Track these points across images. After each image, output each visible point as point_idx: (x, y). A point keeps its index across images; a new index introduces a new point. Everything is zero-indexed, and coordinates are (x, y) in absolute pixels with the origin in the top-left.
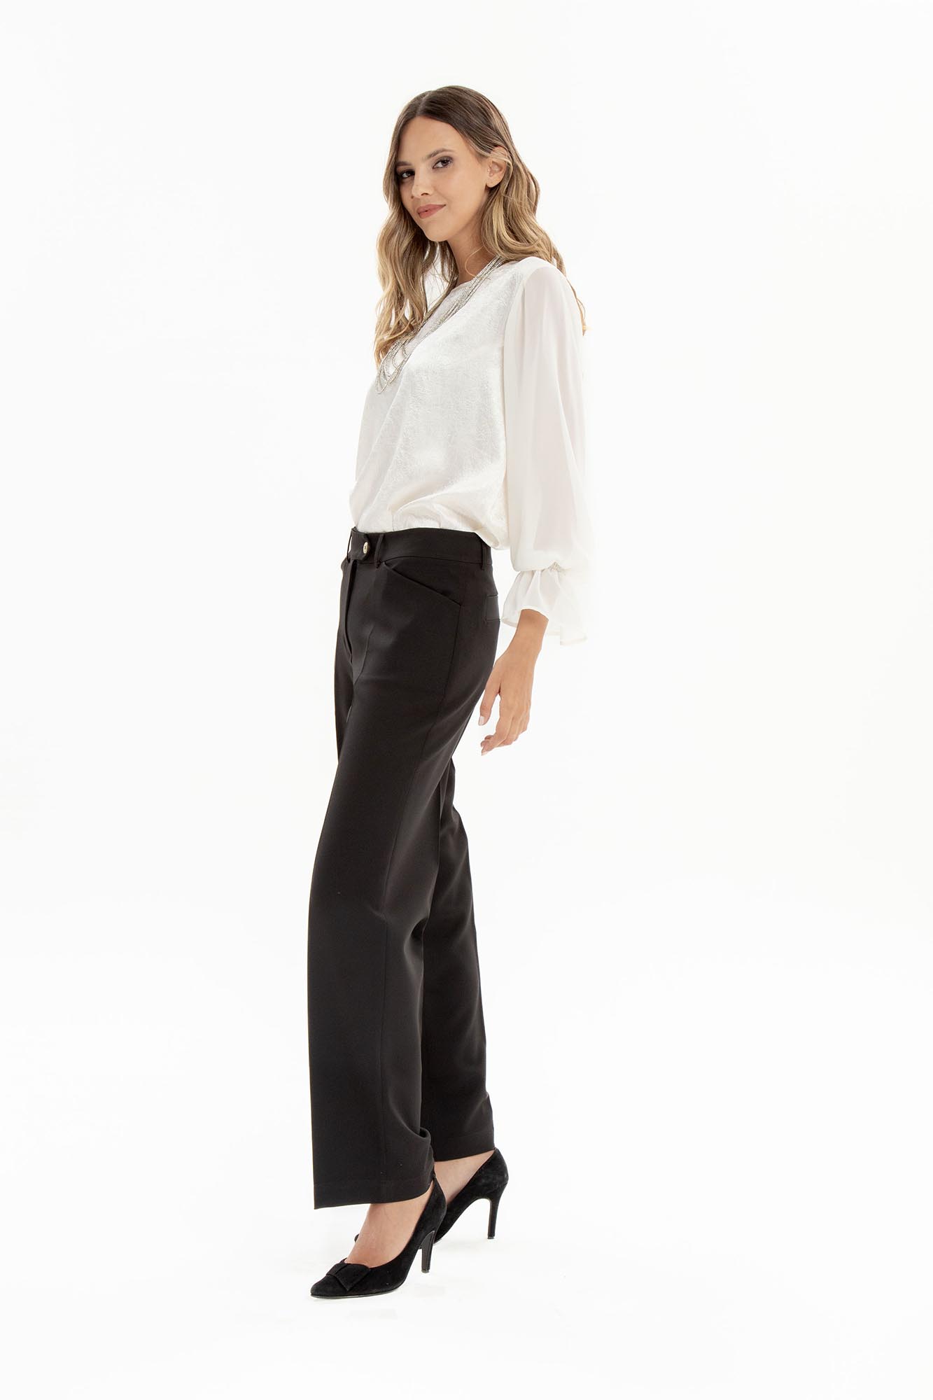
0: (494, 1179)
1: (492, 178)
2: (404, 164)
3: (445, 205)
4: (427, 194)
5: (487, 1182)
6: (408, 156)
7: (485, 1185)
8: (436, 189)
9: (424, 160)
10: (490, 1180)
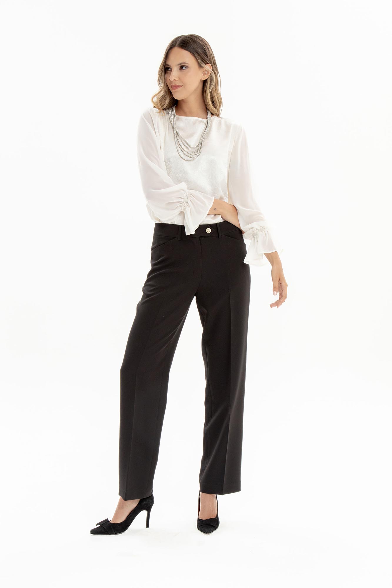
0: (149, 501)
1: (204, 77)
2: (168, 65)
3: (182, 86)
4: (176, 80)
5: (146, 503)
6: (170, 63)
7: (145, 504)
8: (179, 78)
9: (176, 66)
10: (147, 502)
